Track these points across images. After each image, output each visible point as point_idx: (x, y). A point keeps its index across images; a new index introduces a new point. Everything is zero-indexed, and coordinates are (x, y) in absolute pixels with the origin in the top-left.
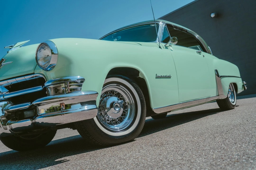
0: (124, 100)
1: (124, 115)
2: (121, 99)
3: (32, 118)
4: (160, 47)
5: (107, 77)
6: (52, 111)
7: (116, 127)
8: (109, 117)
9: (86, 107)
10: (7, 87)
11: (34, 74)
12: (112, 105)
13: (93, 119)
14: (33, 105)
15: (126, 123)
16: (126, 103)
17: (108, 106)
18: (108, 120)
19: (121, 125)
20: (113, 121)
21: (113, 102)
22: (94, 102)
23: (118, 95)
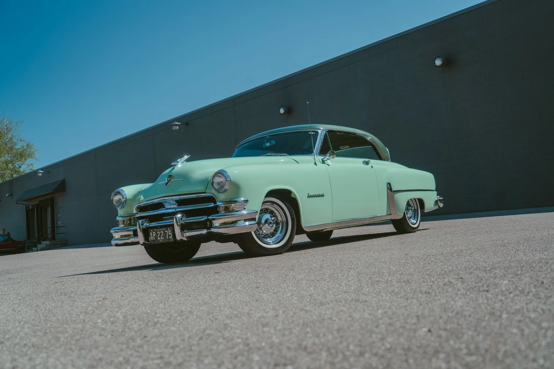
0: (277, 218)
1: (276, 230)
2: (274, 216)
3: (209, 228)
4: (315, 164)
5: (266, 197)
6: (224, 225)
7: (269, 240)
8: (263, 231)
9: (247, 223)
10: (177, 201)
11: (205, 193)
12: (266, 221)
13: (251, 232)
14: (208, 219)
15: (278, 236)
16: (278, 220)
17: (263, 221)
18: (262, 234)
19: (273, 239)
20: (266, 235)
21: (268, 219)
22: (254, 219)
23: (272, 212)
